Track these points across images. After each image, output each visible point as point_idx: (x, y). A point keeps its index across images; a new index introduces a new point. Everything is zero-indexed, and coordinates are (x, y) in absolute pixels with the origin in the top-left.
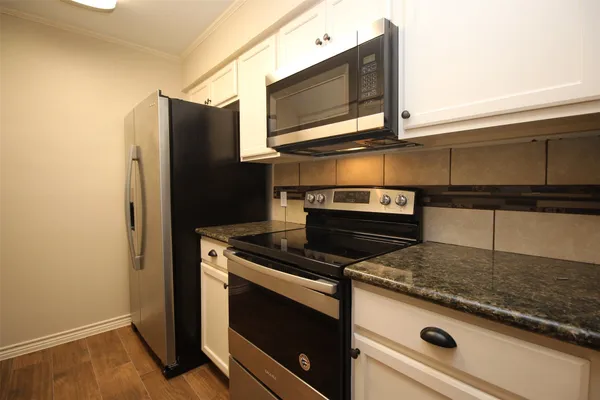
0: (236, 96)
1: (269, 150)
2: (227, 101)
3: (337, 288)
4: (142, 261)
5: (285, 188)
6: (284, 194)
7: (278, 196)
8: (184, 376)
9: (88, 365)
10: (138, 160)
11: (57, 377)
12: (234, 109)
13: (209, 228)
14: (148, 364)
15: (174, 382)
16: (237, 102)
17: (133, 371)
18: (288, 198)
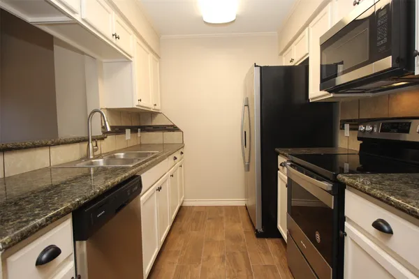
0: (308, 54)
1: (324, 93)
2: (303, 58)
3: (333, 187)
4: (248, 165)
5: (348, 121)
6: (347, 126)
7: (343, 128)
8: (266, 239)
9: (222, 218)
10: (247, 106)
11: (209, 219)
12: (305, 64)
13: (282, 149)
14: (249, 228)
15: (259, 240)
16: (308, 59)
17: (240, 228)
18: (351, 129)
